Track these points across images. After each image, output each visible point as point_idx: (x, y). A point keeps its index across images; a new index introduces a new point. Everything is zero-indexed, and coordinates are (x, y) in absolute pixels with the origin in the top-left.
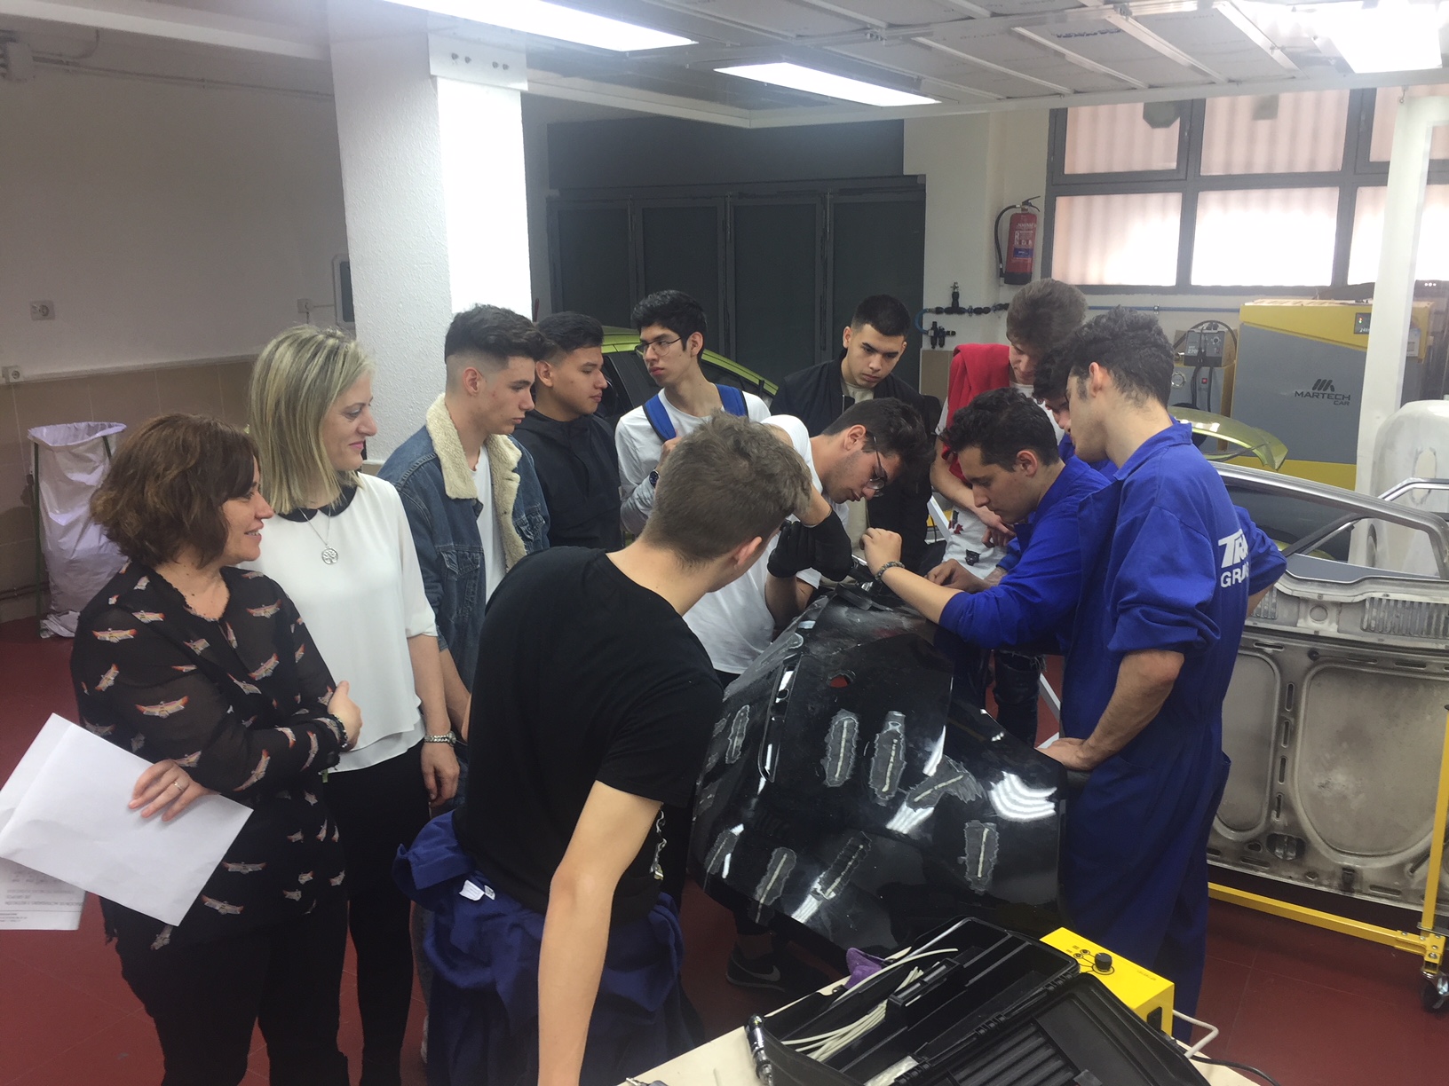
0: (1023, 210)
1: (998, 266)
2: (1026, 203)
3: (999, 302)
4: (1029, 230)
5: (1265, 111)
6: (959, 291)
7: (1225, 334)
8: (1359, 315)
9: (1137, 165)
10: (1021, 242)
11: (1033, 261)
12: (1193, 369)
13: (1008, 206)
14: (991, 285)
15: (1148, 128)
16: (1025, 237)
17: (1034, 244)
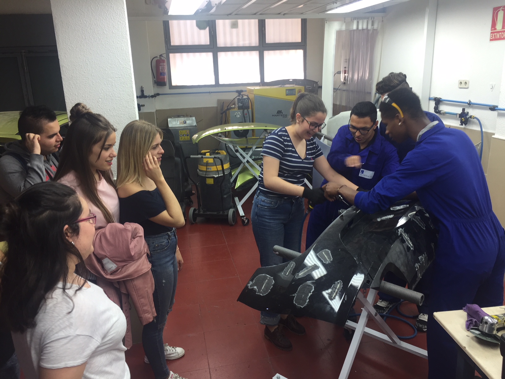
0: (160, 58)
2: (161, 56)
3: (156, 92)
4: (164, 66)
5: (234, 26)
6: (144, 89)
7: (248, 98)
8: (286, 90)
9: (196, 43)
10: (162, 70)
11: (166, 77)
12: (242, 110)
13: (154, 57)
14: (153, 87)
15: (198, 29)
16: (163, 68)
17: (166, 71)
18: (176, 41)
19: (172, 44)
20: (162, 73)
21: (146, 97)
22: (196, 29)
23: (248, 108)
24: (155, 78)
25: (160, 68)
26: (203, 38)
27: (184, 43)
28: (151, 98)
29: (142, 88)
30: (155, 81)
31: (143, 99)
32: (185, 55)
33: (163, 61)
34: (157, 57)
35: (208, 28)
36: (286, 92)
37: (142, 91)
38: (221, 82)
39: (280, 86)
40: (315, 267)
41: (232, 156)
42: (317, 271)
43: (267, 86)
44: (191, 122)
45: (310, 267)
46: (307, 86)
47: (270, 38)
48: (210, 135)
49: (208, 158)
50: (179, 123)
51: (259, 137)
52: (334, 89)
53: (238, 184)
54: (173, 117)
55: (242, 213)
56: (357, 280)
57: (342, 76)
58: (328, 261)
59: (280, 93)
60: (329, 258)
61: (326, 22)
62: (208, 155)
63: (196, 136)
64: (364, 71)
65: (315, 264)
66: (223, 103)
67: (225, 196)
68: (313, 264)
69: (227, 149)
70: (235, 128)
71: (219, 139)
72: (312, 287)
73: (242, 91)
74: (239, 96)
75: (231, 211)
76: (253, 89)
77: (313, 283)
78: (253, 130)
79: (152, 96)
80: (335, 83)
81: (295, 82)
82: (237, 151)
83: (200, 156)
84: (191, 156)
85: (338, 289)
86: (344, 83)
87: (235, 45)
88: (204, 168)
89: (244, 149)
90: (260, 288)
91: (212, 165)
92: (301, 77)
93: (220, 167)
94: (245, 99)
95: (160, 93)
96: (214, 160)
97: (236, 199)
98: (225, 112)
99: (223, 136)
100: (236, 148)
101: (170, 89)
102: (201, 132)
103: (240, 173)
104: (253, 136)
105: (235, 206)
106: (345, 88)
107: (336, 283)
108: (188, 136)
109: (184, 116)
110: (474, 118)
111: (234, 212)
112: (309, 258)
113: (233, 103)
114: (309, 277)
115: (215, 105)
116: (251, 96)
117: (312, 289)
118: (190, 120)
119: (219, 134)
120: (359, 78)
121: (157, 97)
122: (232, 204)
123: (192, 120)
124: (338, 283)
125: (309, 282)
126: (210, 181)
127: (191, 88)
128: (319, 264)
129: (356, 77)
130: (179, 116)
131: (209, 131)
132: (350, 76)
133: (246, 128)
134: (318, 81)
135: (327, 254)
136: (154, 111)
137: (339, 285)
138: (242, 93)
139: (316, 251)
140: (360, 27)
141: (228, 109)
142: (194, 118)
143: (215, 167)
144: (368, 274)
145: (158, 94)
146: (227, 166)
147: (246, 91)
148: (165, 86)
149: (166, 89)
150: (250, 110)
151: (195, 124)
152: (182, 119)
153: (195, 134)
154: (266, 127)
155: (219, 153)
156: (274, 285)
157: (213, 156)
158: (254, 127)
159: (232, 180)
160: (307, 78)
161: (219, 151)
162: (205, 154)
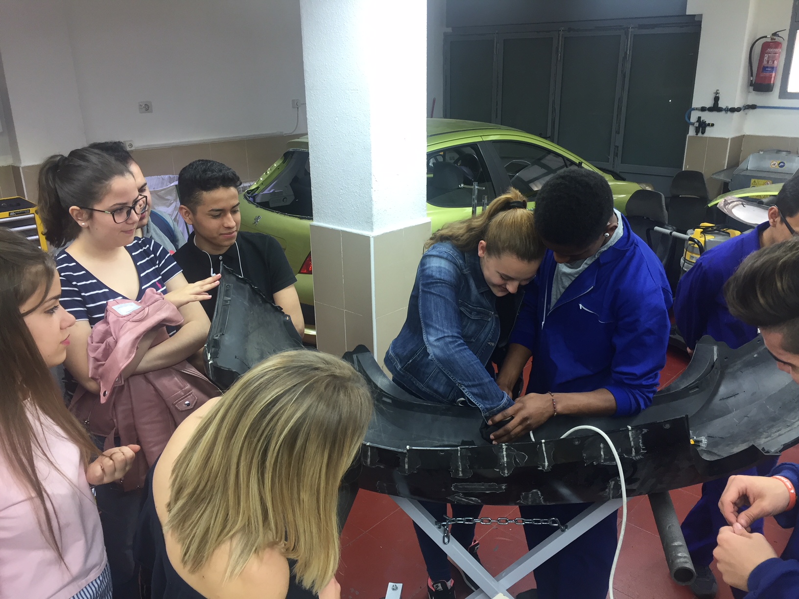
0: (772, 39)
1: (749, 79)
2: (775, 34)
3: (748, 103)
4: (778, 53)
10: (768, 62)
11: (776, 75)
13: (761, 36)
16: (775, 58)
17: (780, 63)
20: (767, 67)
21: (720, 110)
24: (752, 75)
25: (766, 59)
28: (729, 112)
29: (717, 93)
30: (752, 81)
31: (715, 114)
33: (779, 45)
34: (766, 37)
37: (716, 99)
44: (796, 165)
50: (769, 165)
95: (758, 105)
101: (780, 97)
118: (793, 161)
121: (751, 112)
123: (798, 162)
136: (730, 136)
145: (753, 107)
148: (771, 93)
149: (773, 98)
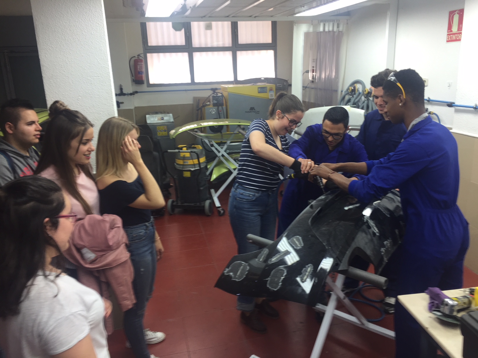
0: (138, 58)
2: (139, 55)
3: (135, 90)
4: (142, 65)
5: (209, 27)
6: (123, 87)
7: (223, 96)
8: (259, 88)
9: (173, 43)
10: (140, 69)
11: (144, 76)
12: (216, 107)
13: (132, 56)
14: (132, 85)
15: (174, 31)
16: (141, 68)
17: (144, 70)
18: (153, 41)
19: (149, 45)
20: (140, 72)
21: (124, 95)
22: (172, 30)
23: (222, 105)
24: (133, 76)
25: (139, 67)
26: (179, 38)
27: (160, 44)
28: (130, 96)
29: (121, 86)
30: (133, 79)
31: (122, 97)
32: (161, 55)
33: (141, 61)
34: (135, 57)
35: (183, 30)
36: (258, 89)
37: (121, 89)
38: (197, 80)
39: (252, 84)
40: (287, 253)
41: (208, 151)
42: (289, 256)
43: (240, 84)
44: (169, 118)
45: (283, 252)
46: (278, 85)
47: (243, 39)
48: (186, 131)
49: (185, 152)
50: (156, 119)
51: (232, 133)
52: (303, 87)
53: (214, 177)
54: (151, 114)
55: (218, 204)
56: (327, 264)
57: (310, 75)
58: (299, 247)
59: (252, 91)
60: (300, 244)
61: (295, 25)
62: (185, 149)
63: (172, 132)
64: (331, 71)
65: (287, 250)
66: (199, 100)
67: (202, 188)
68: (285, 250)
69: (203, 144)
70: (211, 124)
71: (195, 134)
72: (284, 271)
73: (216, 89)
74: (213, 94)
75: (207, 202)
76: (227, 87)
77: (285, 267)
78: (227, 126)
79: (131, 94)
80: (304, 81)
81: (267, 80)
82: (212, 145)
83: (177, 151)
84: (169, 151)
85: (309, 272)
86: (313, 82)
87: (209, 46)
88: (181, 162)
89: (219, 144)
90: (235, 274)
91: (188, 159)
92: (272, 75)
93: (196, 161)
94: (219, 96)
95: (138, 91)
96: (191, 154)
97: (213, 191)
98: (201, 109)
99: (199, 131)
100: (212, 143)
101: (148, 87)
102: (178, 128)
103: (215, 166)
104: (228, 131)
105: (211, 198)
106: (313, 86)
107: (307, 266)
108: (165, 131)
109: (161, 113)
110: (433, 114)
111: (210, 203)
112: (282, 244)
113: (208, 99)
114: (282, 262)
115: (190, 102)
116: (225, 94)
117: (284, 273)
118: (167, 116)
119: (196, 130)
120: (326, 77)
121: (136, 95)
122: (208, 196)
123: (170, 116)
124: (309, 266)
125: (281, 267)
126: (187, 174)
127: (169, 86)
128: (290, 249)
129: (323, 76)
130: (157, 113)
131: (185, 127)
132: (318, 75)
133: (221, 123)
134: (288, 80)
135: (298, 240)
136: (132, 108)
137: (309, 269)
138: (217, 91)
139: (288, 237)
140: (327, 30)
141: (204, 106)
142: (171, 115)
143: (191, 161)
144: (337, 257)
145: (137, 92)
146: (202, 160)
147: (220, 89)
148: (144, 84)
149: (144, 88)
150: (224, 107)
151: (172, 120)
152: (160, 116)
153: (172, 130)
154: (240, 123)
155: (195, 148)
156: (249, 271)
157: (189, 151)
158: (229, 123)
159: (208, 173)
160: (278, 77)
161: (196, 146)
162: (181, 149)
